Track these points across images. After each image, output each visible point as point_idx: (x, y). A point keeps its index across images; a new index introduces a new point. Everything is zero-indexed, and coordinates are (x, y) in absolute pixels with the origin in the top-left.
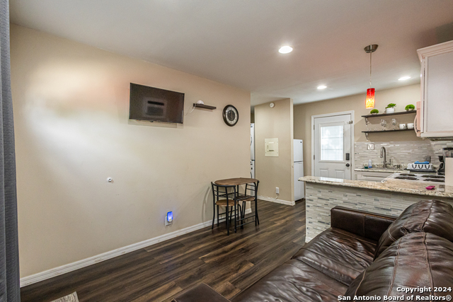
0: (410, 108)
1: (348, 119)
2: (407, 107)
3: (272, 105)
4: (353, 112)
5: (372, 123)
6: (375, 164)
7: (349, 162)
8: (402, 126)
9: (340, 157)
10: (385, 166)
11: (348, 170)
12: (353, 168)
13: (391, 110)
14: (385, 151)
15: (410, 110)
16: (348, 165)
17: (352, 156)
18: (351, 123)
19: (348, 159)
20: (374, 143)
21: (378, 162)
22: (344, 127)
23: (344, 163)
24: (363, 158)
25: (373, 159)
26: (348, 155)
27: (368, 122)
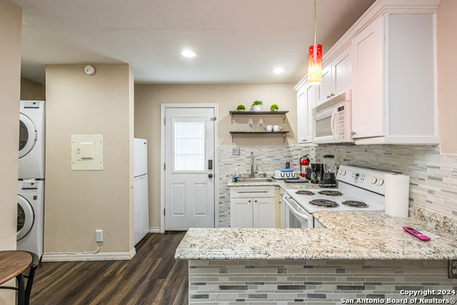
0: (276, 108)
1: (210, 114)
2: (272, 107)
3: (90, 70)
4: (216, 105)
5: (238, 122)
6: (241, 173)
7: (211, 172)
8: (269, 128)
9: (201, 166)
10: (252, 175)
11: (210, 183)
12: (217, 177)
13: (258, 109)
15: (275, 110)
16: (210, 176)
17: (216, 165)
18: (215, 119)
19: (210, 167)
20: (239, 146)
21: (243, 170)
22: (206, 125)
23: (206, 173)
24: (228, 166)
25: (239, 167)
26: (210, 162)
27: (234, 121)
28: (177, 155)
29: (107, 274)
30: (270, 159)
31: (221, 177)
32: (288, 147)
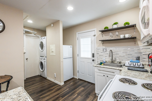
0: (127, 24)
1: (93, 33)
2: (125, 24)
3: (52, 25)
4: (95, 29)
6: (107, 60)
7: (94, 59)
8: (122, 36)
9: (90, 56)
10: (112, 62)
11: (93, 63)
12: (96, 61)
13: (115, 26)
14: (112, 53)
15: (127, 25)
16: (93, 60)
17: (95, 55)
18: (95, 36)
19: (93, 56)
20: (106, 47)
21: (108, 59)
22: (91, 39)
23: (91, 59)
24: (101, 56)
25: (106, 57)
26: (93, 54)
27: (103, 35)
28: (82, 51)
29: (52, 88)
30: (125, 54)
31: (98, 61)
32: (139, 47)
